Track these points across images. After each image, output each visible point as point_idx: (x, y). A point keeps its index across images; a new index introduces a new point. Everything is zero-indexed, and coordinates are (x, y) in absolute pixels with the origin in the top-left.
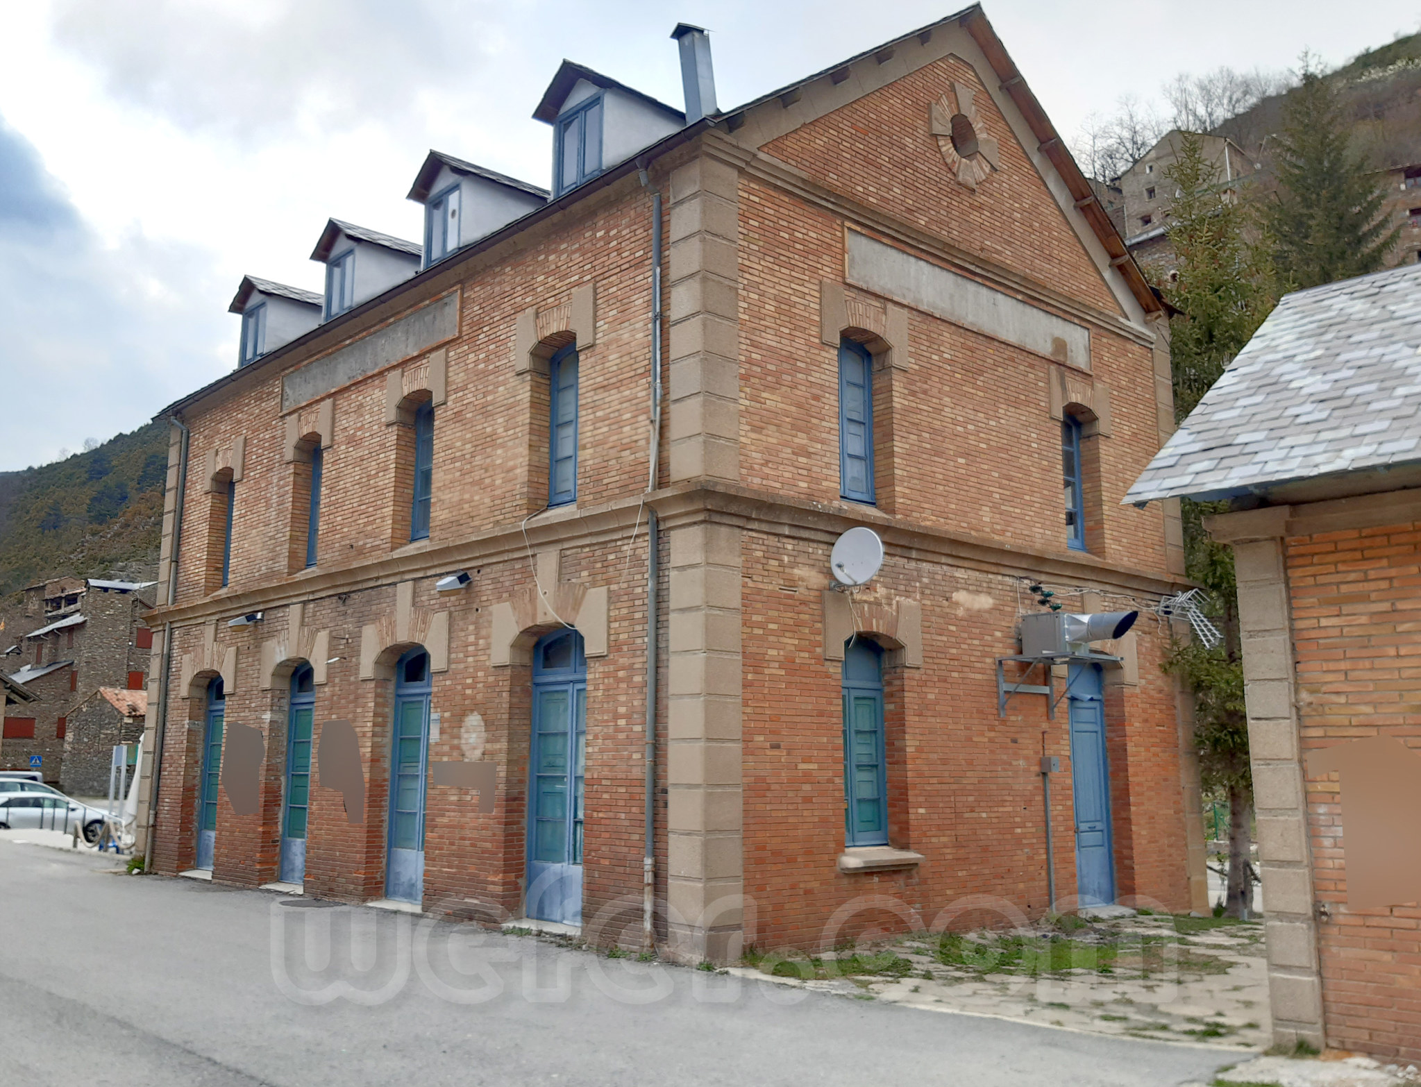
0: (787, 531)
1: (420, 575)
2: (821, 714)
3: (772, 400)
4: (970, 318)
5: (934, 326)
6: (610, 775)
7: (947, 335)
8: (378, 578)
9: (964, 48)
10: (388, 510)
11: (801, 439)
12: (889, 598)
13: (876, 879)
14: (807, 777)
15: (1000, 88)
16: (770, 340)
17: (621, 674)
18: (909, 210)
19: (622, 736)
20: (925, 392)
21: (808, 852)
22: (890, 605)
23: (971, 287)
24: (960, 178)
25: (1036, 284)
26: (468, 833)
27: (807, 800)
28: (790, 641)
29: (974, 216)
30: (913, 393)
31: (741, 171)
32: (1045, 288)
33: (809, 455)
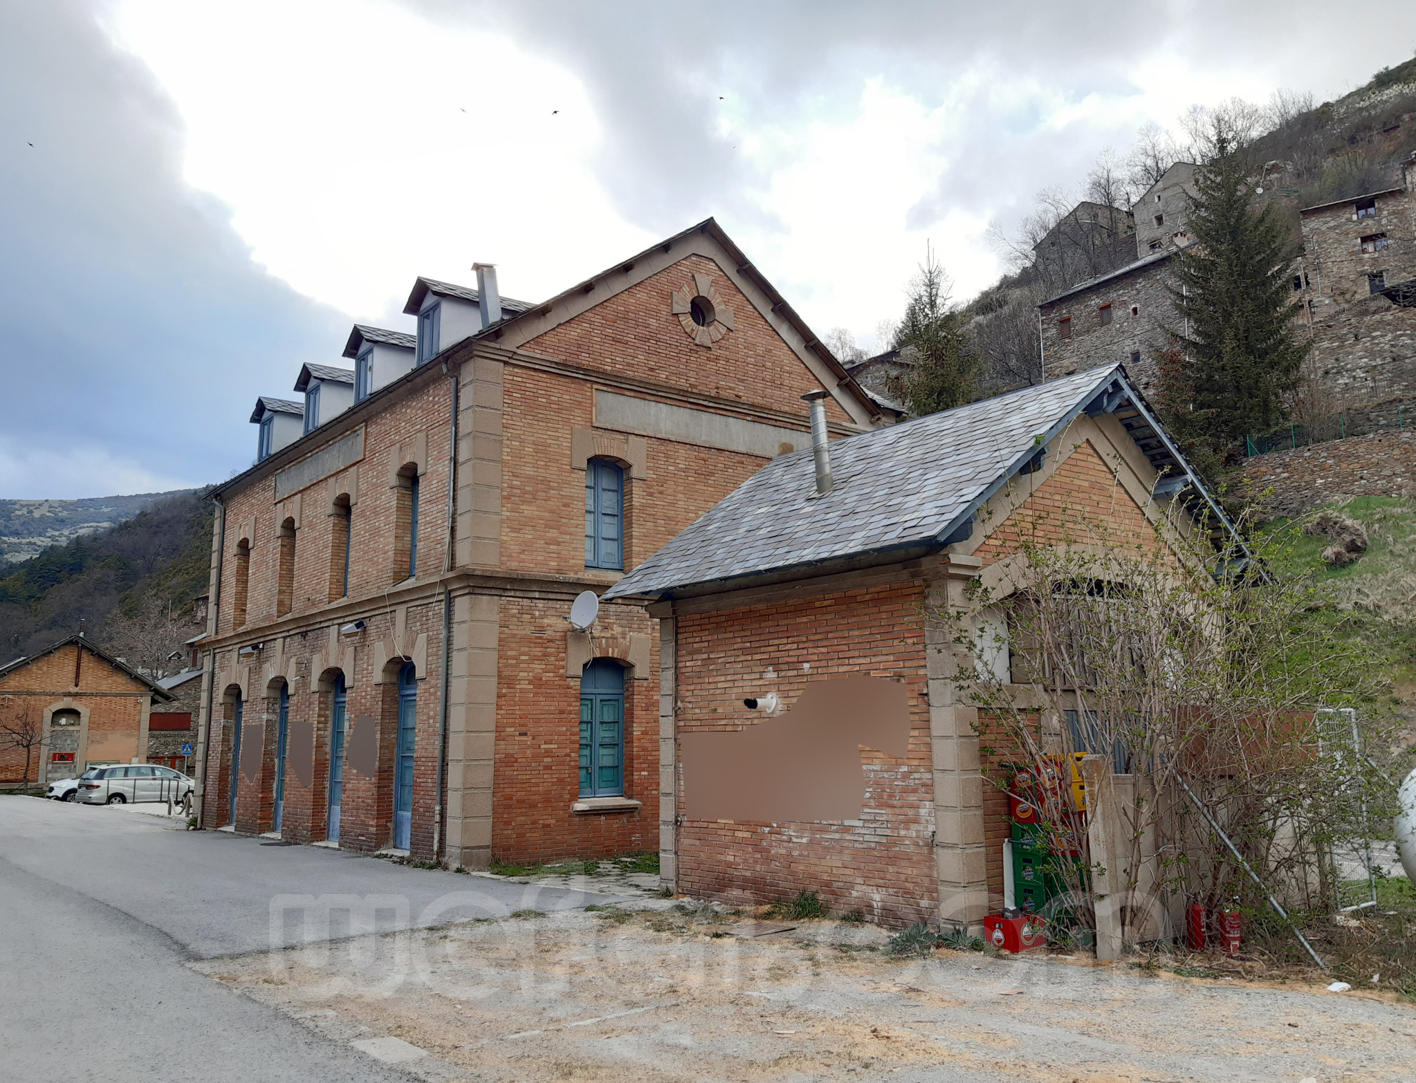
0: (537, 595)
1: (341, 621)
2: (562, 712)
3: (528, 510)
4: (704, 438)
5: (670, 446)
6: (425, 754)
7: (682, 451)
8: (321, 622)
9: (704, 247)
10: (327, 576)
11: (553, 533)
12: (624, 635)
13: (603, 818)
14: (548, 753)
15: (738, 271)
16: (529, 471)
17: (432, 690)
18: (652, 370)
19: (431, 730)
20: (661, 493)
21: (547, 801)
22: (625, 638)
23: (705, 417)
24: (697, 342)
25: (762, 408)
26: (361, 794)
27: (548, 767)
28: (538, 667)
29: (711, 365)
30: (651, 494)
31: (505, 363)
32: (771, 410)
33: (559, 544)
